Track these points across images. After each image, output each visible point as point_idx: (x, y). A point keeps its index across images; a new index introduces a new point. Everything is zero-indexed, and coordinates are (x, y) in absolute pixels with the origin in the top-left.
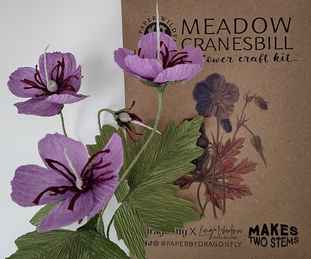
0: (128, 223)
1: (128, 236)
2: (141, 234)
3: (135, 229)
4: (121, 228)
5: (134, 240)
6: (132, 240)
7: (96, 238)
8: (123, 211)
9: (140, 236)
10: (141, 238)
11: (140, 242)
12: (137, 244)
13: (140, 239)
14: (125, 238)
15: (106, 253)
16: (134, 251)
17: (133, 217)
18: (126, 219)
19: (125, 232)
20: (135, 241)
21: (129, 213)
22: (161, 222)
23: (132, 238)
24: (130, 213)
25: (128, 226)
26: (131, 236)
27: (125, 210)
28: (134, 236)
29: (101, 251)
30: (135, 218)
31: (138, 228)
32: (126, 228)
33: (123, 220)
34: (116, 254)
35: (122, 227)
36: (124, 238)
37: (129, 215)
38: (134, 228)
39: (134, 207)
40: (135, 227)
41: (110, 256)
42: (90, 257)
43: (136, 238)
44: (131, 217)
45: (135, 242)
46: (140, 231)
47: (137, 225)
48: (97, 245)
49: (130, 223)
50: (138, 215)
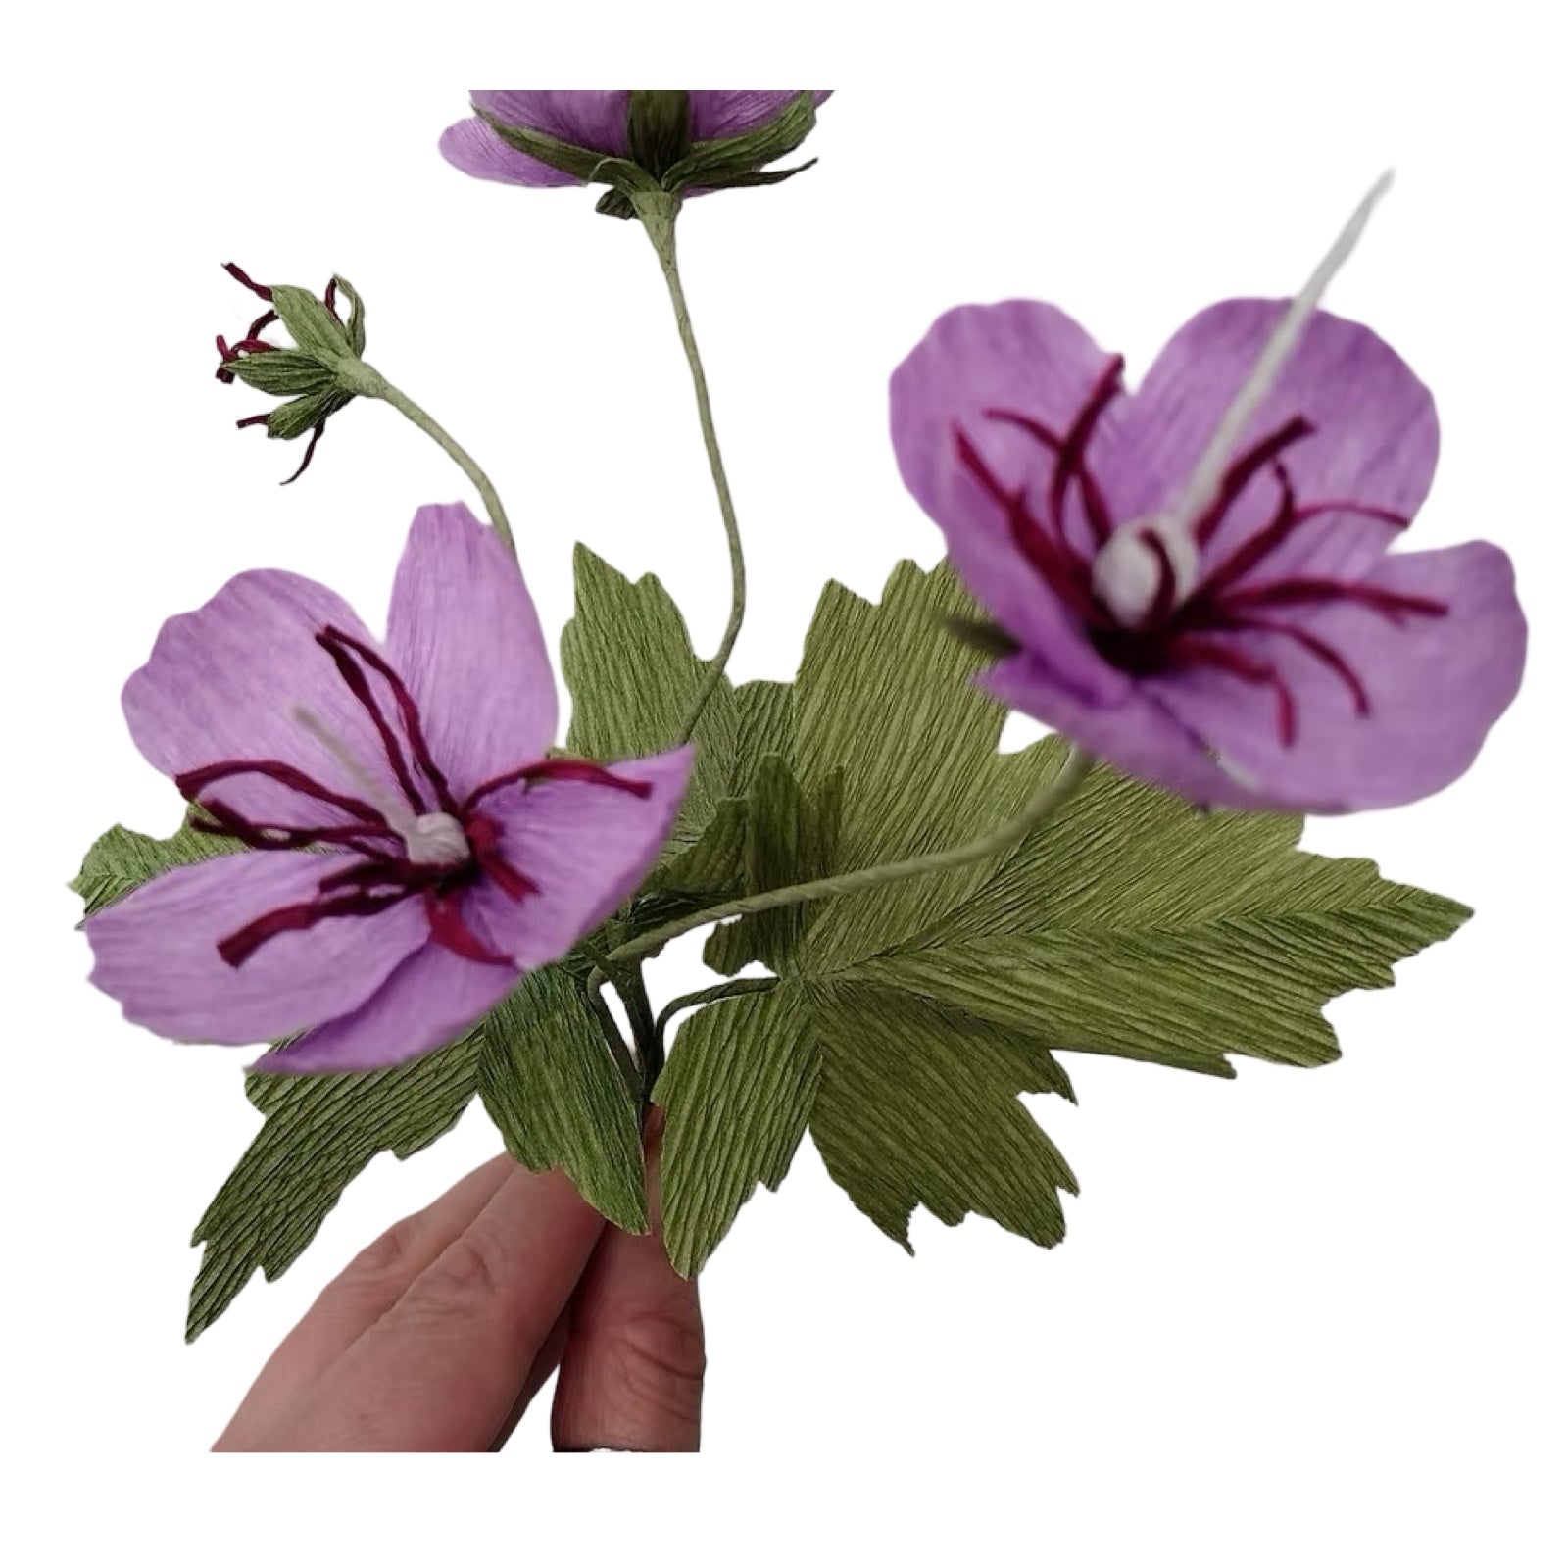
0: (739, 1076)
1: (699, 1127)
2: (760, 1158)
3: (747, 1120)
4: (698, 1071)
5: (708, 1159)
6: (703, 1154)
7: (558, 1018)
8: (758, 1011)
9: (746, 1161)
10: (742, 1176)
11: (728, 1186)
12: (708, 1185)
13: (736, 1176)
14: (683, 1123)
15: (560, 1111)
16: (676, 1202)
17: (780, 1066)
18: (744, 1052)
19: (698, 1099)
20: (711, 1170)
21: (773, 1041)
22: (880, 1150)
23: (707, 1148)
24: (780, 1047)
25: (730, 1089)
26: (710, 1138)
27: (771, 1017)
28: (722, 1145)
29: (542, 1082)
30: (787, 1079)
31: (765, 1128)
32: (717, 1089)
33: (732, 1047)
34: (596, 1146)
35: (705, 1071)
36: (678, 1119)
37: (771, 1049)
38: (750, 1113)
39: (817, 1032)
40: (757, 1111)
41: (567, 1131)
42: (475, 1076)
43: (724, 1159)
44: (774, 1063)
45: (705, 1172)
46: (764, 1147)
47: (771, 1111)
48: (539, 1050)
49: (751, 1081)
50: (806, 1074)
